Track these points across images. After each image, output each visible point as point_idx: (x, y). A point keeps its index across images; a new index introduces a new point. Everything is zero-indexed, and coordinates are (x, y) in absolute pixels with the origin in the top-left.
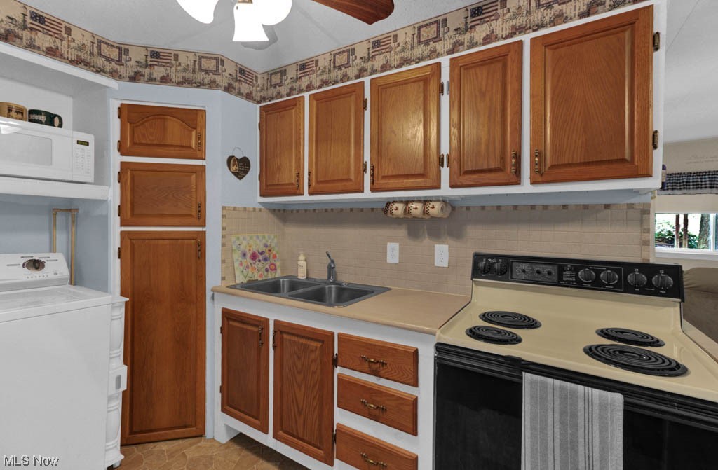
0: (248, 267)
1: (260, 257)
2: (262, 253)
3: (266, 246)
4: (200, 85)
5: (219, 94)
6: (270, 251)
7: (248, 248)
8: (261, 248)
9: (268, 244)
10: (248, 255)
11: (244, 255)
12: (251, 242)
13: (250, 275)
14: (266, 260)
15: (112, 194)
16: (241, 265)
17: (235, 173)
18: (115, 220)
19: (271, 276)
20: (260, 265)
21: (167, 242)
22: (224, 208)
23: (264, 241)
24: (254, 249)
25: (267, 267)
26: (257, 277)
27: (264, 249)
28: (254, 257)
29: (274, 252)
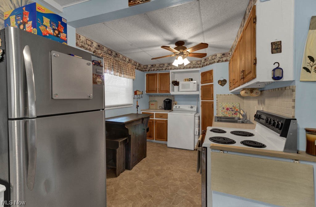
0: (224, 112)
1: (230, 110)
2: (231, 109)
3: (233, 106)
4: (212, 63)
5: (216, 64)
6: (235, 108)
7: (225, 106)
8: (231, 106)
9: (235, 106)
10: (225, 108)
11: (224, 108)
12: (227, 105)
13: (225, 114)
14: (232, 111)
15: (199, 93)
16: (222, 111)
17: (221, 85)
18: (200, 98)
19: (234, 116)
20: (230, 112)
21: (207, 104)
22: (217, 95)
23: (233, 105)
24: (228, 107)
25: (233, 113)
26: (228, 115)
27: (232, 107)
28: (227, 109)
29: (237, 109)
